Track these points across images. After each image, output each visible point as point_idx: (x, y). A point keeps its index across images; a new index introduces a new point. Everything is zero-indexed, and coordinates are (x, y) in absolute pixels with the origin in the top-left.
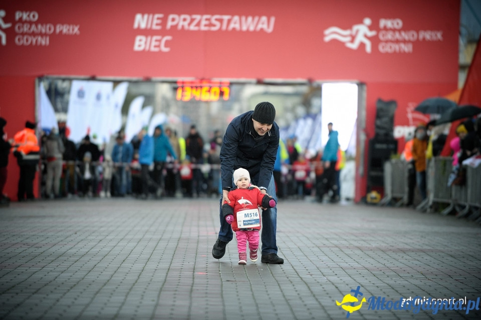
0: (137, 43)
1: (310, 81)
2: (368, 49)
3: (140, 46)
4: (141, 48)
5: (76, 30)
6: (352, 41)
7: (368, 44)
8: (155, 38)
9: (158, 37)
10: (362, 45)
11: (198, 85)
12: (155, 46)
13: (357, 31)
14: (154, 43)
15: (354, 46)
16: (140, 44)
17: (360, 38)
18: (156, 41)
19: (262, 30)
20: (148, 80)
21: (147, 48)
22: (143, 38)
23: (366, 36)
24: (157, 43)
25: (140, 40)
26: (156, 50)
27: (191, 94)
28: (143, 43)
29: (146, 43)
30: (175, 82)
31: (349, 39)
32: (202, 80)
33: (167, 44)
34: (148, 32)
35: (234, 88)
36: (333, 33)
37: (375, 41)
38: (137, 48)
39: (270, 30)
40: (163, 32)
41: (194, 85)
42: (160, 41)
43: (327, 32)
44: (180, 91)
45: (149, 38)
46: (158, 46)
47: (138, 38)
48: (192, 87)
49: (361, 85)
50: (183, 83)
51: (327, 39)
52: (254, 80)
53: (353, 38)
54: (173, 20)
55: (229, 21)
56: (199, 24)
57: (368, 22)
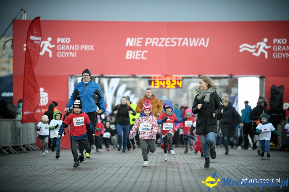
0: (128, 54)
1: (231, 76)
2: (266, 57)
3: (129, 56)
4: (130, 58)
5: (92, 47)
6: (256, 52)
7: (266, 53)
8: (138, 52)
9: (140, 51)
10: (262, 54)
11: (164, 79)
12: (138, 57)
13: (259, 46)
14: (137, 55)
15: (258, 55)
16: (129, 55)
17: (261, 50)
18: (139, 53)
19: (202, 45)
20: (134, 76)
21: (133, 58)
22: (131, 52)
23: (264, 48)
24: (139, 55)
25: (130, 53)
26: (139, 58)
27: (160, 84)
28: (131, 55)
29: (133, 55)
30: (150, 78)
31: (254, 50)
32: (166, 76)
33: (145, 55)
34: (134, 48)
35: (185, 80)
36: (244, 47)
37: (270, 51)
38: (127, 58)
39: (206, 46)
40: (143, 48)
41: (161, 79)
42: (141, 53)
43: (241, 47)
44: (153, 82)
45: (135, 52)
46: (140, 56)
47: (128, 52)
48: (160, 81)
49: (261, 78)
50: (155, 78)
51: (241, 51)
52: (197, 76)
53: (257, 50)
54: (149, 41)
55: (182, 41)
56: (164, 43)
57: (266, 40)
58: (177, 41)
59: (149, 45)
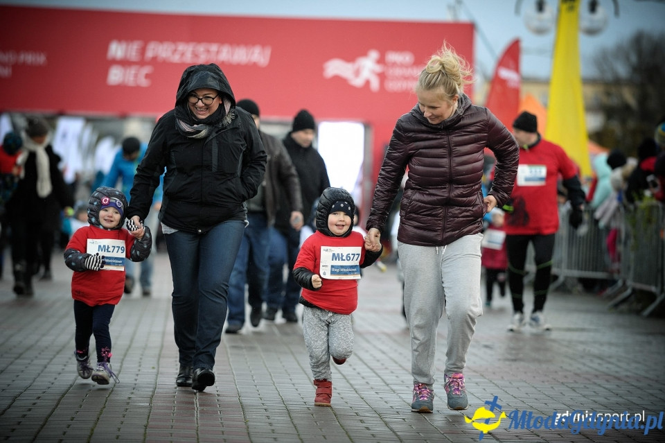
0: (111, 76)
2: (375, 84)
7: (375, 81)
10: (368, 83)
14: (131, 76)
15: (359, 82)
16: (116, 76)
17: (366, 74)
20: (123, 117)
23: (372, 71)
29: (124, 75)
33: (147, 76)
34: (125, 63)
36: (335, 68)
37: (382, 77)
38: (111, 82)
39: (266, 62)
40: (142, 63)
49: (367, 126)
51: (329, 75)
53: (357, 73)
54: (154, 49)
55: (218, 52)
56: (183, 54)
57: (374, 55)
58: (208, 51)
59: (154, 59)
